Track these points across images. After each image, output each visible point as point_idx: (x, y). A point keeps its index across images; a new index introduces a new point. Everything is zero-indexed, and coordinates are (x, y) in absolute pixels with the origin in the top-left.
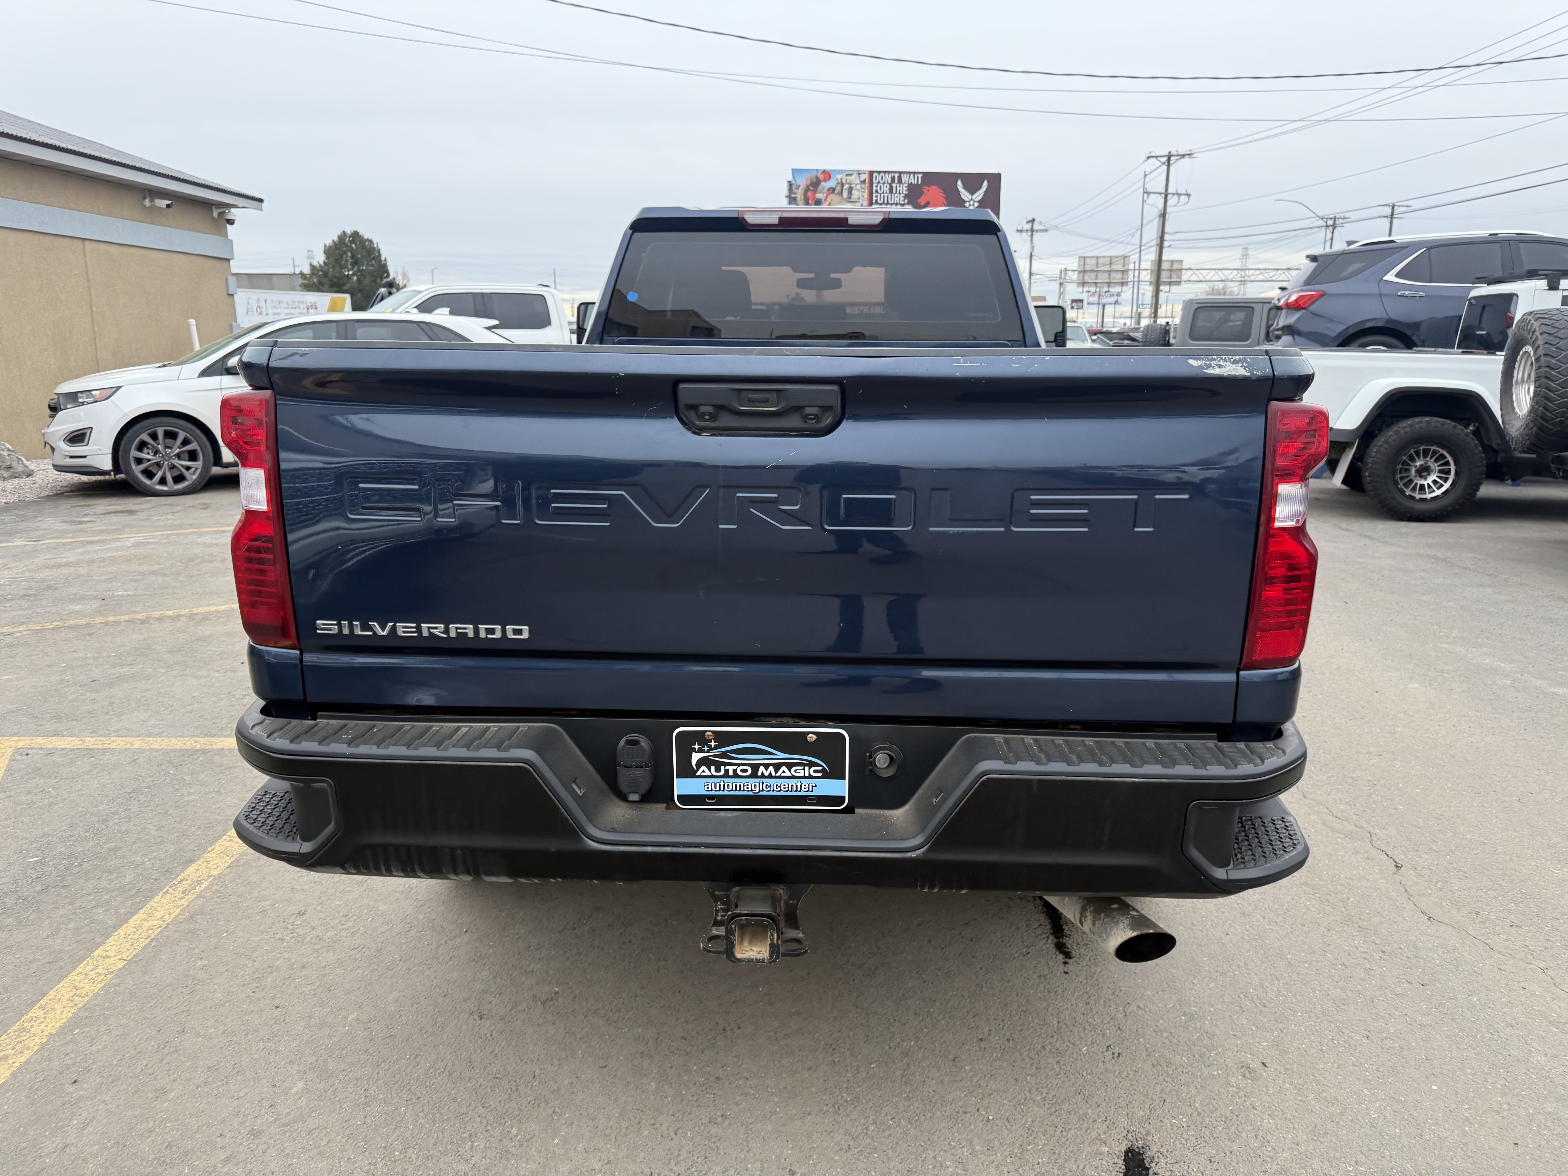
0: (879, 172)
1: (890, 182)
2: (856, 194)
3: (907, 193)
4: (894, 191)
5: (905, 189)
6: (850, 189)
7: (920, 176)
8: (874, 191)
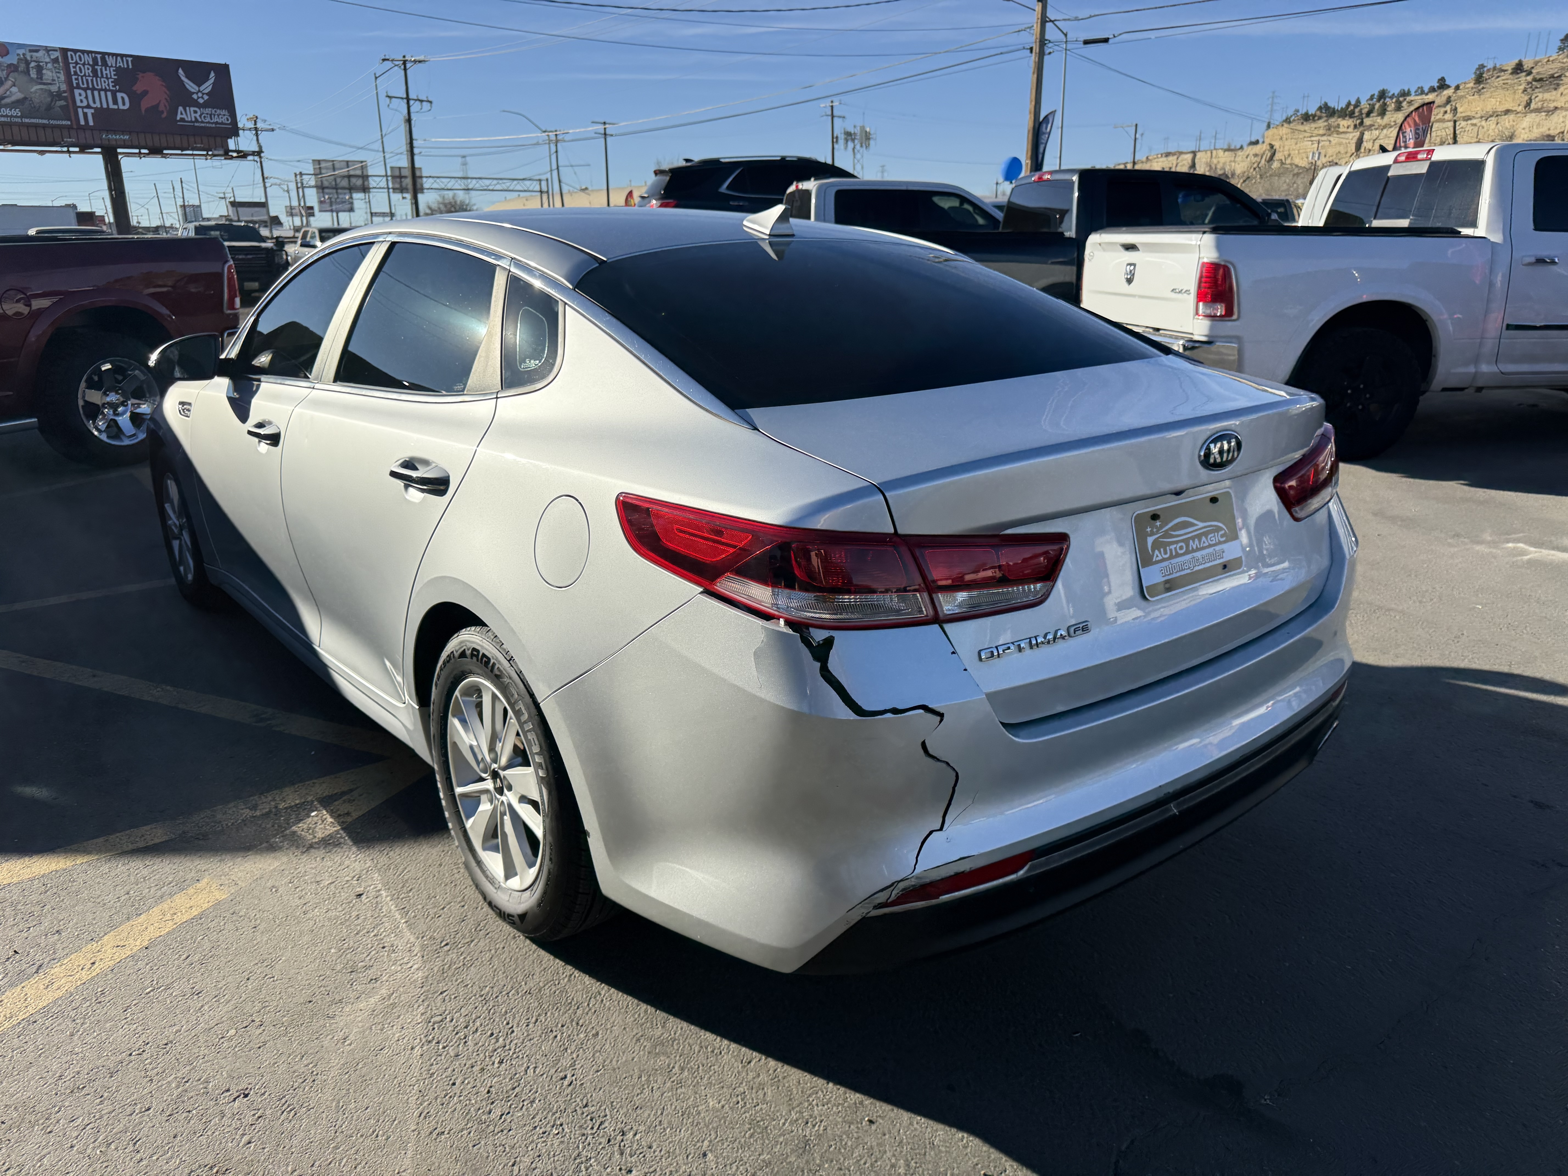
0: (75, 51)
1: (91, 63)
2: (48, 74)
3: (116, 77)
4: (100, 75)
5: (113, 73)
6: (39, 69)
7: (130, 59)
8: (72, 73)
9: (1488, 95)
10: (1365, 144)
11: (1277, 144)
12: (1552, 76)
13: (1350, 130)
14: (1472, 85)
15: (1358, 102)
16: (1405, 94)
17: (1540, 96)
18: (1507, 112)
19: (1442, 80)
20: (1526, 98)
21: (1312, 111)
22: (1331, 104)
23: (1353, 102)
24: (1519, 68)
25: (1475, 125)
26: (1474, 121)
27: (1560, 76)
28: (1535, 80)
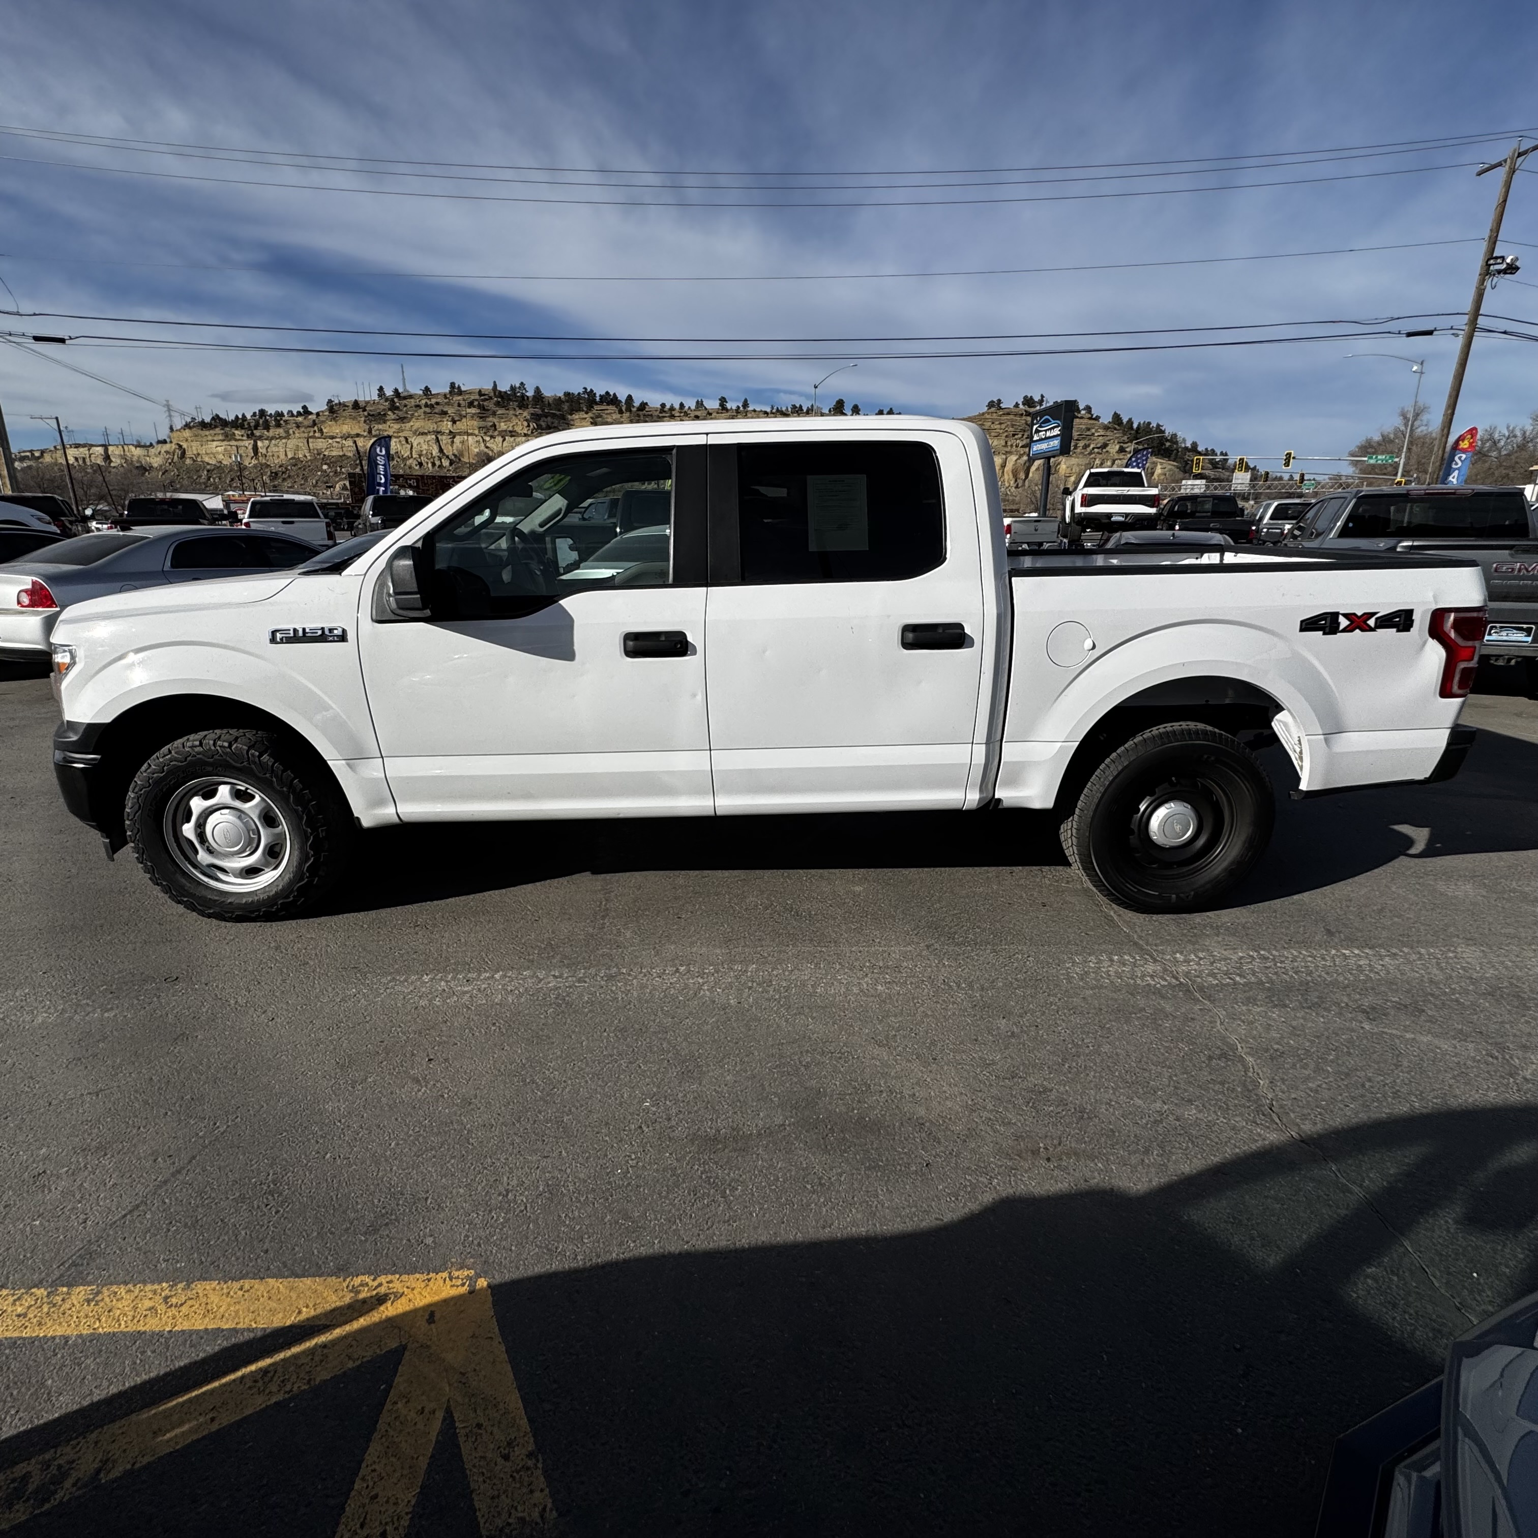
9: (340, 422)
10: (260, 450)
11: (185, 445)
12: (379, 413)
13: (245, 438)
14: (327, 413)
15: (243, 415)
16: (280, 415)
17: (376, 427)
18: (358, 435)
19: (304, 407)
20: (367, 427)
21: (208, 419)
22: (223, 416)
23: (240, 417)
24: (356, 405)
25: (338, 442)
26: (338, 440)
27: (385, 414)
28: (369, 414)
